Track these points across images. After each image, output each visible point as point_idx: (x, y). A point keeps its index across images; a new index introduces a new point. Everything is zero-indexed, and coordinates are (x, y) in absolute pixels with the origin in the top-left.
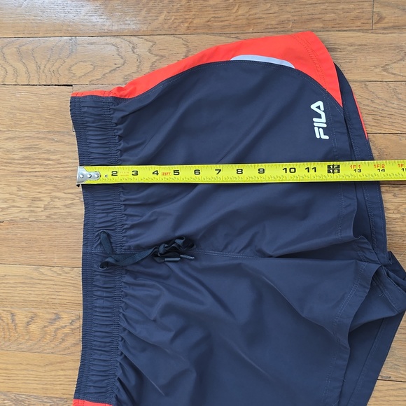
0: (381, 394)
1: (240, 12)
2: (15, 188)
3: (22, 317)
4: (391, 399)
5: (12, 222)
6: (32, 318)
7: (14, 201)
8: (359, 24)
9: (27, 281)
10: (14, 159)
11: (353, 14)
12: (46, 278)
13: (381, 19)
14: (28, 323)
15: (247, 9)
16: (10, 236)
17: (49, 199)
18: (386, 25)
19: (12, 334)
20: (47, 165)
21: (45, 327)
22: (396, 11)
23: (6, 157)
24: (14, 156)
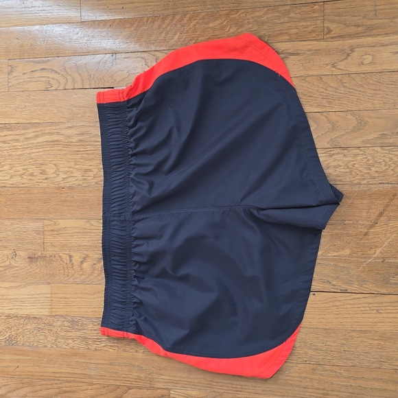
0: (341, 303)
1: (231, 31)
2: (73, 163)
3: (77, 257)
4: (348, 306)
5: (70, 188)
6: (85, 259)
7: (72, 173)
8: (314, 35)
9: (81, 231)
10: (72, 142)
11: (311, 28)
12: (95, 228)
13: (330, 31)
14: (82, 262)
15: (236, 28)
16: (69, 199)
17: (97, 170)
18: (333, 35)
19: (70, 271)
20: (96, 145)
21: (94, 264)
22: (340, 25)
23: (67, 141)
24: (72, 140)
